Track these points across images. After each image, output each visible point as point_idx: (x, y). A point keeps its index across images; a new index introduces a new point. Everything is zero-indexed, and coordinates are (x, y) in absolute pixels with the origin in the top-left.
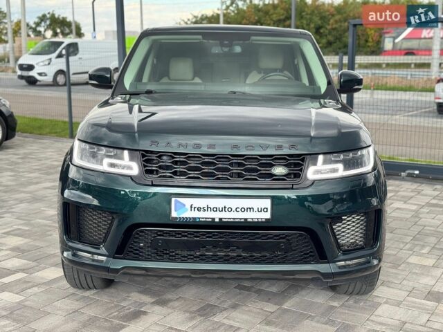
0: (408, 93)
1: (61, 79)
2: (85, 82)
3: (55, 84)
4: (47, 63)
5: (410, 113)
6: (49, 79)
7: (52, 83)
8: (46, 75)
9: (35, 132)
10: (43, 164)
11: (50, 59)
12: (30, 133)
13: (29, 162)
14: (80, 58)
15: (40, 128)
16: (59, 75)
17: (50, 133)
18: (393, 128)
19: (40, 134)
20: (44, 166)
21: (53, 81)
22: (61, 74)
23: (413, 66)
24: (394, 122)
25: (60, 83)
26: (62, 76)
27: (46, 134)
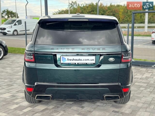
0: (139, 37)
1: (15, 33)
2: (24, 34)
3: (13, 35)
4: (10, 27)
5: (143, 44)
6: (11, 33)
7: (12, 34)
8: (10, 32)
9: (13, 52)
10: (20, 64)
11: (12, 26)
12: (11, 53)
13: (15, 64)
14: (22, 26)
15: (14, 51)
16: (15, 32)
17: (18, 53)
18: (140, 49)
19: (15, 53)
20: (21, 65)
21: (13, 34)
22: (16, 31)
23: (137, 27)
24: (138, 47)
25: (15, 35)
26: (16, 32)
27: (17, 53)
